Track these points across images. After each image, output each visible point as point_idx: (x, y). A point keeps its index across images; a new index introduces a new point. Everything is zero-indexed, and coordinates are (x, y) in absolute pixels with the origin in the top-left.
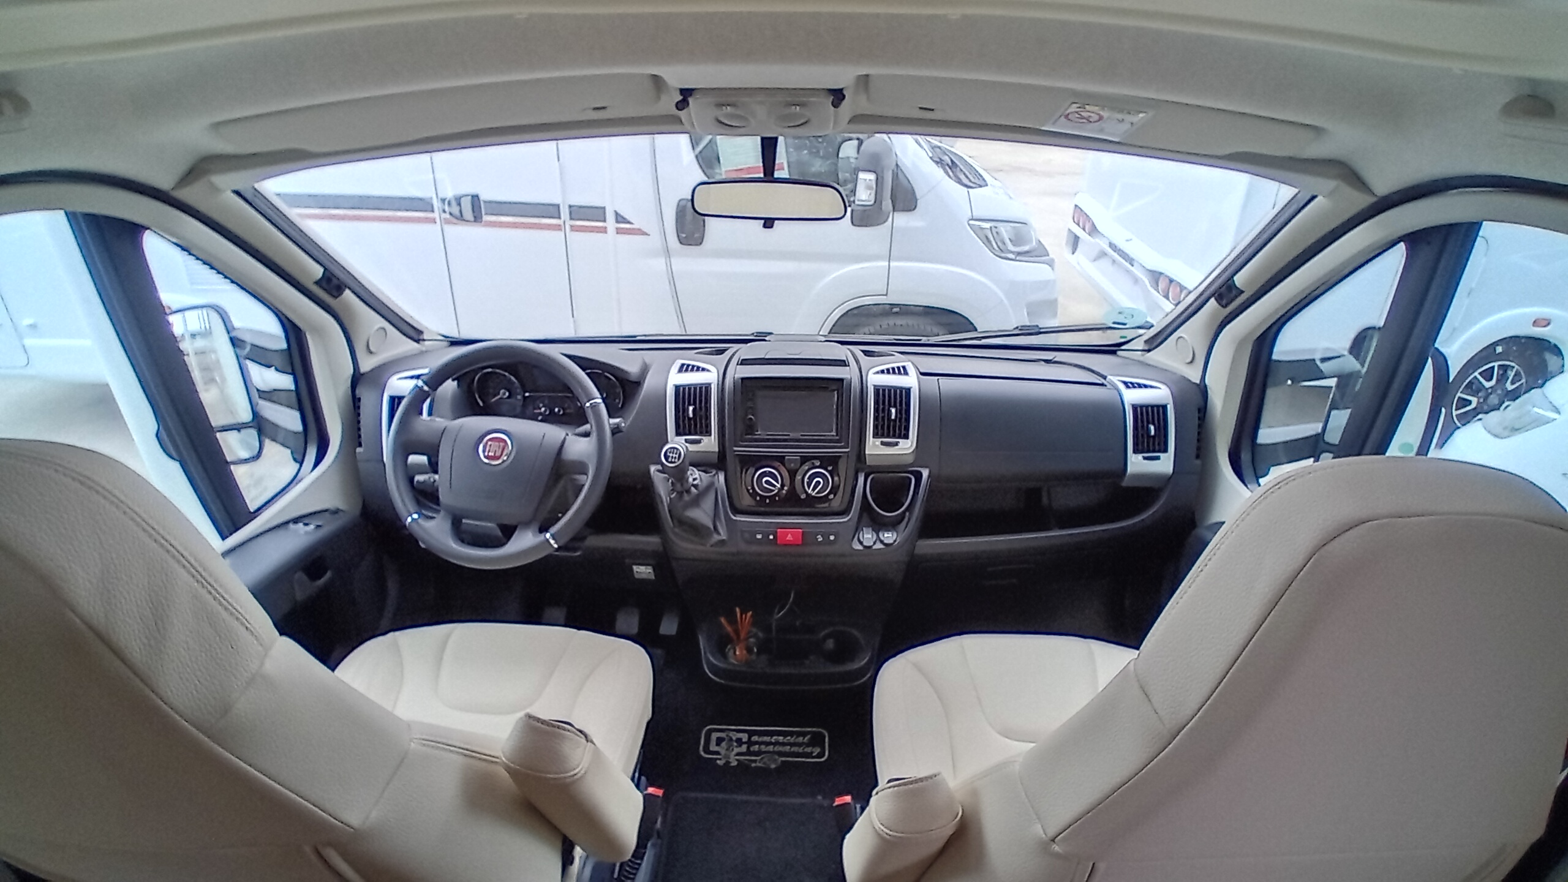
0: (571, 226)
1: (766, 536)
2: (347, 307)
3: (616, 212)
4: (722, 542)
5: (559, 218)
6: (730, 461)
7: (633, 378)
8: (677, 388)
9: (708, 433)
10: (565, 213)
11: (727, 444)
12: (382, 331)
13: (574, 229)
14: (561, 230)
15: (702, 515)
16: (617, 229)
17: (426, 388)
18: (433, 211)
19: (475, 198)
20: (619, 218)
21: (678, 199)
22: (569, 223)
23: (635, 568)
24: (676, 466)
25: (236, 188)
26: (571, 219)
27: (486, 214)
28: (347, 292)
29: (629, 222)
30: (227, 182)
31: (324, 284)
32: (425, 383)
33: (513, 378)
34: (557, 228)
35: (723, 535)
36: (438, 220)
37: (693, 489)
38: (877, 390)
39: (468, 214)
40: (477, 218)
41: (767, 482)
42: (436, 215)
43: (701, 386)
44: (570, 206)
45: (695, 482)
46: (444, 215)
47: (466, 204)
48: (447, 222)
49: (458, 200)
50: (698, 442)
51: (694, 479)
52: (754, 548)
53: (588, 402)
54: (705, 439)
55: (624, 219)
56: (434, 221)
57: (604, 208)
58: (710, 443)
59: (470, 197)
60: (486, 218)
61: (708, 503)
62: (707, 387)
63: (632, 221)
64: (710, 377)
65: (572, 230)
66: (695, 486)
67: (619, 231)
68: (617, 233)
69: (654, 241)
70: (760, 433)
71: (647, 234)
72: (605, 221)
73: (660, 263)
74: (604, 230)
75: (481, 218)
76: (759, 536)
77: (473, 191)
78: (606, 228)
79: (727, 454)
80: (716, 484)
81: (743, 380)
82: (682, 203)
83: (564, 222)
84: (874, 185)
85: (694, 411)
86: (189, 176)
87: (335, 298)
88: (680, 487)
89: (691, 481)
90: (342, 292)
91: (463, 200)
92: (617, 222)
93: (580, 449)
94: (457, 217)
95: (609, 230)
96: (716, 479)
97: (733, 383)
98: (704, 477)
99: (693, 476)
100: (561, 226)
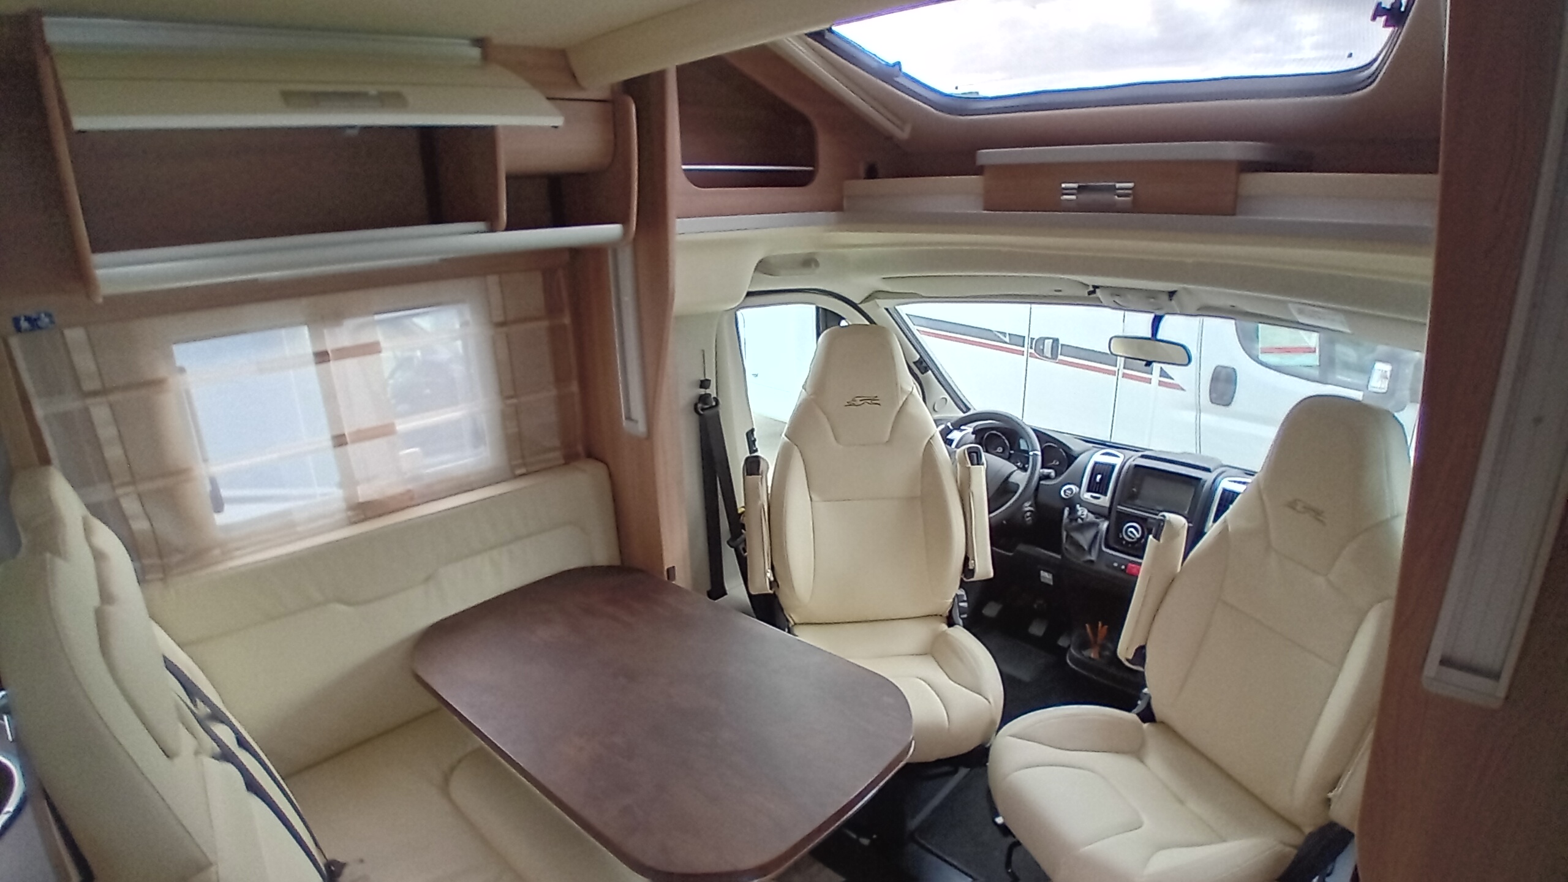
1: (1120, 565)
2: (928, 380)
3: (1162, 368)
4: (1092, 561)
5: (1116, 366)
6: (1113, 514)
7: (1075, 454)
8: (1096, 463)
9: (1105, 494)
10: (1121, 362)
11: (1114, 503)
12: (945, 400)
13: (1124, 375)
14: (1115, 375)
15: (1084, 539)
16: (1160, 381)
17: (951, 427)
18: (1023, 346)
19: (1056, 341)
20: (1163, 373)
21: (1216, 365)
22: (1122, 371)
23: (1042, 572)
24: (1070, 498)
25: (887, 307)
26: (1124, 368)
27: (1061, 354)
28: (930, 372)
29: (1172, 379)
30: (883, 303)
31: (918, 364)
32: (952, 424)
33: (1007, 442)
34: (1113, 373)
35: (1093, 557)
36: (1025, 353)
37: (1080, 520)
38: (1225, 490)
39: (1048, 352)
40: (1054, 357)
41: (1131, 532)
42: (1025, 349)
43: (1109, 465)
45: (1083, 517)
46: (1030, 351)
47: (1049, 343)
48: (1031, 355)
49: (1043, 340)
50: (1098, 498)
51: (1083, 515)
52: (1110, 571)
53: (1032, 451)
54: (1102, 497)
55: (1168, 375)
56: (1022, 353)
58: (1104, 501)
59: (1051, 341)
60: (1060, 357)
61: (1090, 534)
62: (1113, 466)
63: (1173, 377)
64: (1117, 462)
65: (1123, 377)
66: (1082, 519)
67: (1161, 383)
68: (1160, 385)
69: (1189, 396)
70: (1138, 502)
71: (1184, 390)
72: (1152, 374)
73: (1190, 416)
74: (1149, 381)
75: (1057, 357)
76: (1116, 565)
77: (1055, 336)
78: (1151, 379)
79: (1113, 510)
80: (1100, 526)
81: (1136, 466)
82: (1219, 369)
83: (1119, 370)
84: (1388, 374)
85: (1101, 479)
86: (868, 298)
87: (923, 373)
88: (1071, 517)
89: (1079, 513)
90: (926, 371)
91: (1046, 341)
92: (1160, 376)
93: (1020, 478)
94: (1040, 353)
95: (1153, 381)
96: (1101, 524)
97: (1129, 466)
98: (1091, 517)
99: (1082, 511)
100: (1115, 372)
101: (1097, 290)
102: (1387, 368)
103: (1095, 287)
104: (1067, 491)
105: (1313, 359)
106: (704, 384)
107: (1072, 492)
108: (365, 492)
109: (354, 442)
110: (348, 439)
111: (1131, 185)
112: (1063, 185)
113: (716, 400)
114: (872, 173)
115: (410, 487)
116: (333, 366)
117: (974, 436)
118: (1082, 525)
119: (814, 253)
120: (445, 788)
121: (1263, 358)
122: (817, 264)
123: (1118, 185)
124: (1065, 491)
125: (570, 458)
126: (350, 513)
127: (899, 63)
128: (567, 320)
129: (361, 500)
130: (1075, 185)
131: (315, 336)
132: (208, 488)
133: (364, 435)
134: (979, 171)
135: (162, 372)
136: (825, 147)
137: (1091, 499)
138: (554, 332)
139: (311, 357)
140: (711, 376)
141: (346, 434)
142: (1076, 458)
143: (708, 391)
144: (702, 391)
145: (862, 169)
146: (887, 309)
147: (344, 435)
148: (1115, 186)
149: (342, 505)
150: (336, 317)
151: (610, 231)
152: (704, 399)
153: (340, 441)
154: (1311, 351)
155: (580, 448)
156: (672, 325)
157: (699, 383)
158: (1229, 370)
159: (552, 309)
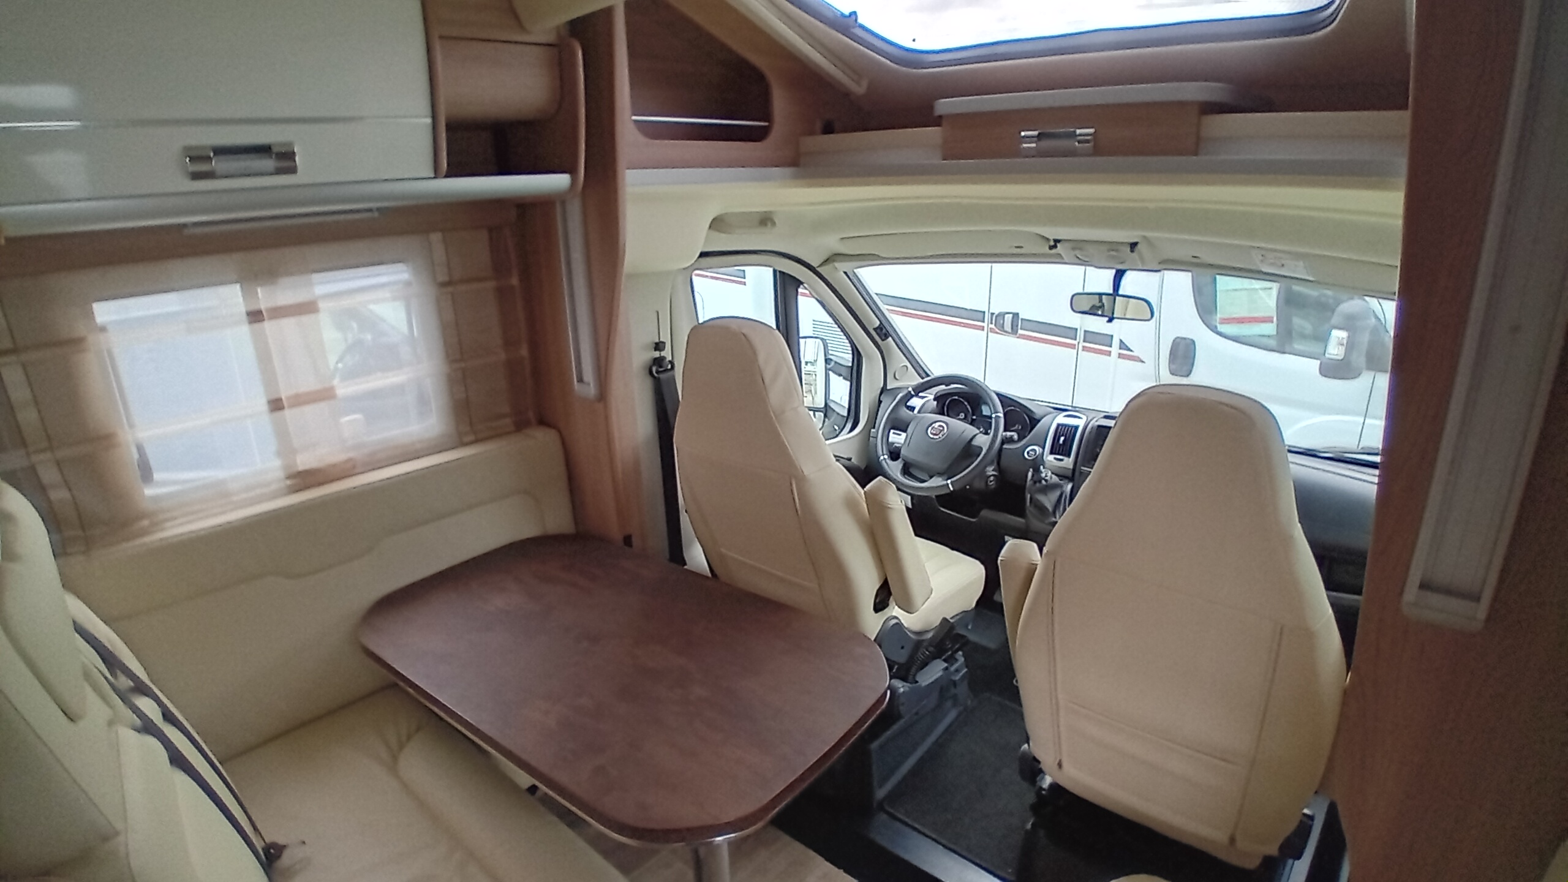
0: (1083, 347)
2: (888, 347)
3: (1121, 341)
5: (1075, 339)
6: (1077, 475)
7: (1037, 417)
8: (1059, 425)
9: (1069, 456)
10: (1080, 335)
11: (1078, 464)
12: (906, 368)
13: (1085, 349)
14: (1075, 348)
15: (1048, 501)
16: (1119, 354)
17: (913, 393)
18: (984, 322)
19: (1016, 315)
20: (1123, 345)
21: (1175, 337)
22: (1082, 344)
23: (1006, 537)
24: (1033, 460)
25: (845, 270)
26: (1084, 341)
27: (1021, 329)
28: (890, 338)
29: (1129, 350)
30: (842, 266)
31: (878, 331)
32: (913, 390)
33: (968, 407)
34: (1072, 346)
36: (986, 329)
37: (1043, 482)
39: (1008, 327)
40: (1014, 331)
42: (985, 324)
43: (1072, 427)
44: (1085, 331)
45: (1046, 478)
46: (990, 326)
47: (1009, 317)
48: (992, 330)
49: (1002, 315)
50: (1061, 460)
51: (1046, 476)
53: (995, 413)
54: (1066, 459)
55: (1127, 347)
56: (983, 329)
57: (1112, 336)
58: (1068, 462)
59: (1011, 315)
60: (1020, 332)
61: (1054, 496)
62: (1077, 428)
63: (1134, 351)
64: (1080, 423)
65: (1083, 350)
66: (1046, 481)
67: (1120, 356)
68: (1119, 357)
69: (1148, 368)
71: (1143, 362)
72: (1111, 346)
74: (1109, 354)
75: (1017, 332)
77: (1015, 311)
78: (1110, 352)
79: (1077, 470)
80: (1064, 489)
81: (1099, 426)
82: (1178, 340)
83: (1079, 343)
84: (1345, 342)
85: (1064, 441)
86: (826, 262)
87: (883, 340)
88: (1035, 478)
89: (1043, 475)
90: (887, 338)
91: (1006, 316)
92: (1120, 348)
93: (982, 441)
94: (1001, 328)
95: (1112, 354)
96: (1065, 486)
97: (1092, 428)
98: (1055, 479)
99: (1046, 473)
100: (1075, 345)
101: (1058, 245)
102: (1343, 334)
103: (1057, 241)
104: (1031, 452)
105: (1270, 329)
106: (659, 346)
107: (1036, 453)
108: (305, 461)
109: (292, 406)
110: (285, 403)
111: (1092, 131)
112: (1023, 134)
113: (671, 362)
114: (828, 129)
115: (351, 455)
116: (268, 326)
117: (935, 403)
118: (1046, 486)
119: (771, 212)
120: (393, 767)
121: (1222, 328)
122: (774, 224)
123: (1078, 131)
124: (1028, 453)
125: (520, 426)
126: (289, 482)
127: (854, 14)
128: (515, 281)
129: (301, 468)
130: (1035, 133)
131: (248, 294)
132: (136, 456)
133: (301, 400)
134: (937, 121)
135: (80, 330)
136: (780, 103)
137: (1055, 461)
138: (503, 294)
139: (244, 317)
140: (665, 338)
141: (283, 398)
142: (1039, 421)
143: (663, 354)
144: (657, 354)
145: (819, 125)
146: (845, 273)
147: (281, 399)
148: (1075, 132)
149: (280, 474)
150: (270, 275)
151: (558, 181)
152: (658, 362)
153: (276, 405)
154: (1267, 320)
155: (531, 415)
156: (624, 283)
157: (654, 345)
158: (1188, 341)
159: (499, 269)
